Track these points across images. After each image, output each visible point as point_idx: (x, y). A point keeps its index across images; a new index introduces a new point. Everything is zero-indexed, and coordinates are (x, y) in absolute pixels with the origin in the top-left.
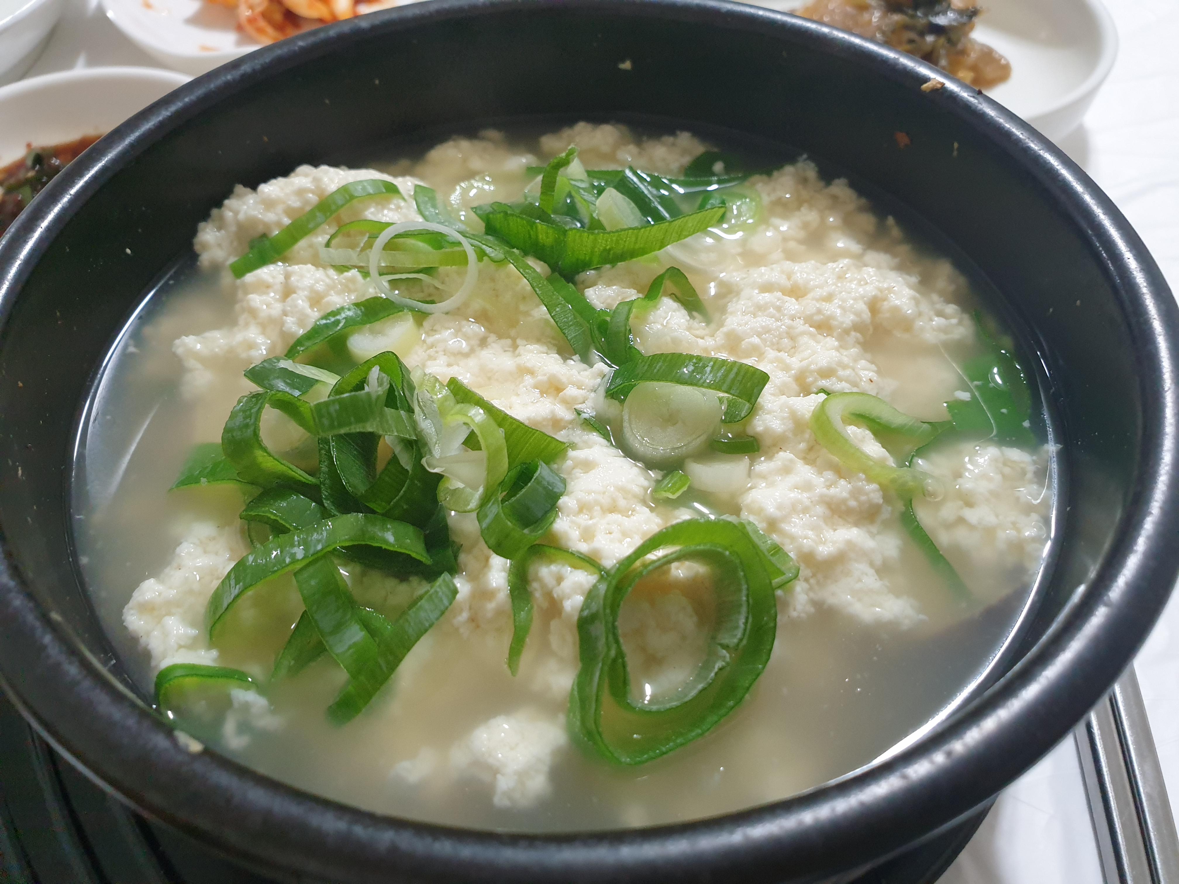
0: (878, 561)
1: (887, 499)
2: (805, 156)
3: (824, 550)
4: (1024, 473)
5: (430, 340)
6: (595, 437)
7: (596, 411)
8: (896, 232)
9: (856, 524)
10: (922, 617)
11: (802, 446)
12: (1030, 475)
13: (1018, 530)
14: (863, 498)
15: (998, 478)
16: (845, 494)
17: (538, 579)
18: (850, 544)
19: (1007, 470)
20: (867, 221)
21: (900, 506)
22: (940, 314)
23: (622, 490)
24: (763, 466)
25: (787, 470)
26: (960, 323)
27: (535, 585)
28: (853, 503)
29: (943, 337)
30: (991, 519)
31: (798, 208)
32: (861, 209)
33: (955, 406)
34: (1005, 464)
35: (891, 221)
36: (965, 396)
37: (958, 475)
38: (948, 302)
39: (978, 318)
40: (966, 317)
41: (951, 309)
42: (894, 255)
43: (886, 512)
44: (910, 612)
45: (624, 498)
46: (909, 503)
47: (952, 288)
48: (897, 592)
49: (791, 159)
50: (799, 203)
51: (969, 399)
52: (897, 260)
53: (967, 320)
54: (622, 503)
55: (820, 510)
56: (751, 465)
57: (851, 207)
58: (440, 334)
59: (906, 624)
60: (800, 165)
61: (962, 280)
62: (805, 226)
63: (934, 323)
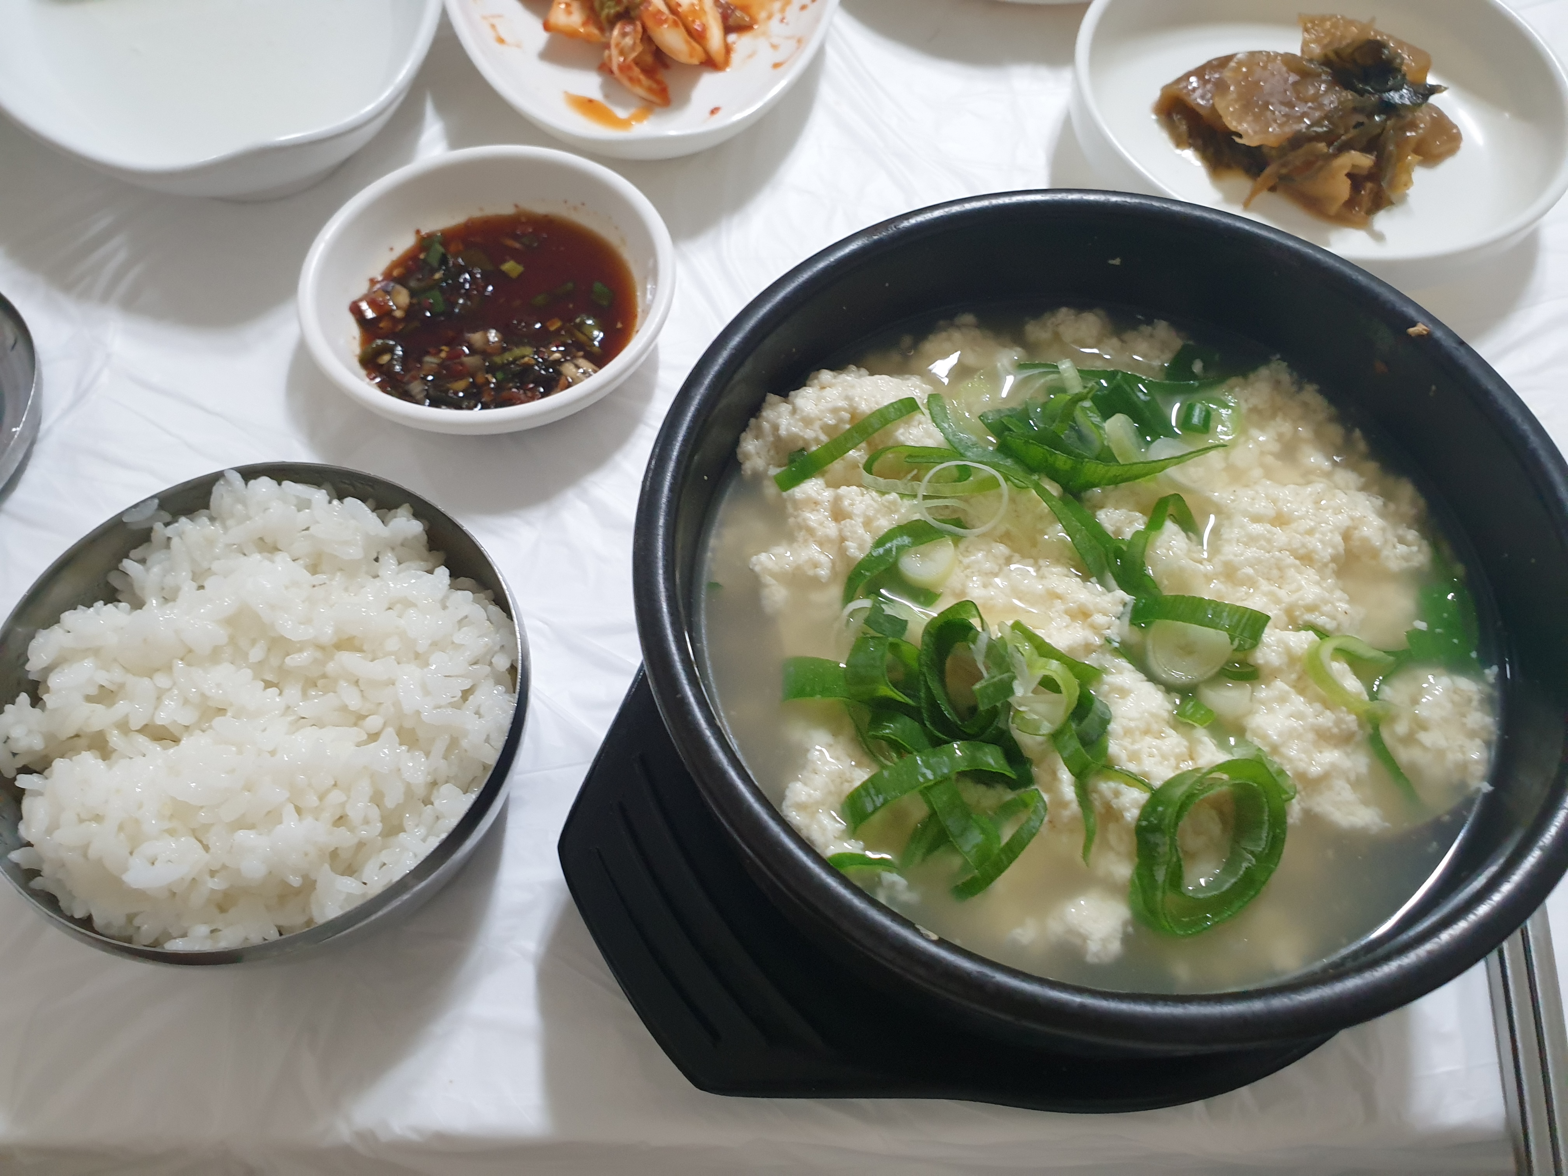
0: (1353, 777)
1: (1361, 725)
2: (1278, 356)
3: (1315, 770)
4: (1470, 700)
5: (966, 561)
6: (1123, 663)
7: (1121, 637)
8: (1362, 446)
9: (1336, 746)
10: (1387, 824)
11: (1294, 676)
12: (1475, 703)
13: (1463, 753)
14: (1344, 726)
15: (1449, 706)
16: (1330, 724)
17: (1096, 791)
18: (1334, 766)
19: (1456, 698)
20: (1335, 432)
21: (1369, 730)
22: (1402, 541)
23: (1153, 715)
24: (1263, 692)
25: (1283, 699)
26: (1419, 551)
27: (1095, 795)
28: (1335, 730)
29: (1404, 565)
30: (1442, 743)
31: (1273, 416)
32: (1331, 419)
33: (1414, 636)
34: (1455, 692)
35: (1357, 433)
36: (1422, 625)
37: (1415, 701)
38: (1409, 527)
39: (1435, 546)
40: (1425, 543)
41: (1412, 535)
42: (1361, 474)
43: (1359, 737)
44: (1377, 820)
45: (1156, 722)
46: (1376, 728)
47: (1413, 512)
48: (1366, 803)
49: (1265, 361)
50: (1274, 412)
51: (1425, 629)
52: (1363, 480)
53: (1425, 546)
54: (1155, 727)
55: (1311, 736)
56: (1253, 692)
57: (1321, 416)
58: (974, 555)
59: (1374, 830)
60: (1273, 365)
61: (1422, 502)
62: (1280, 437)
63: (1398, 550)
